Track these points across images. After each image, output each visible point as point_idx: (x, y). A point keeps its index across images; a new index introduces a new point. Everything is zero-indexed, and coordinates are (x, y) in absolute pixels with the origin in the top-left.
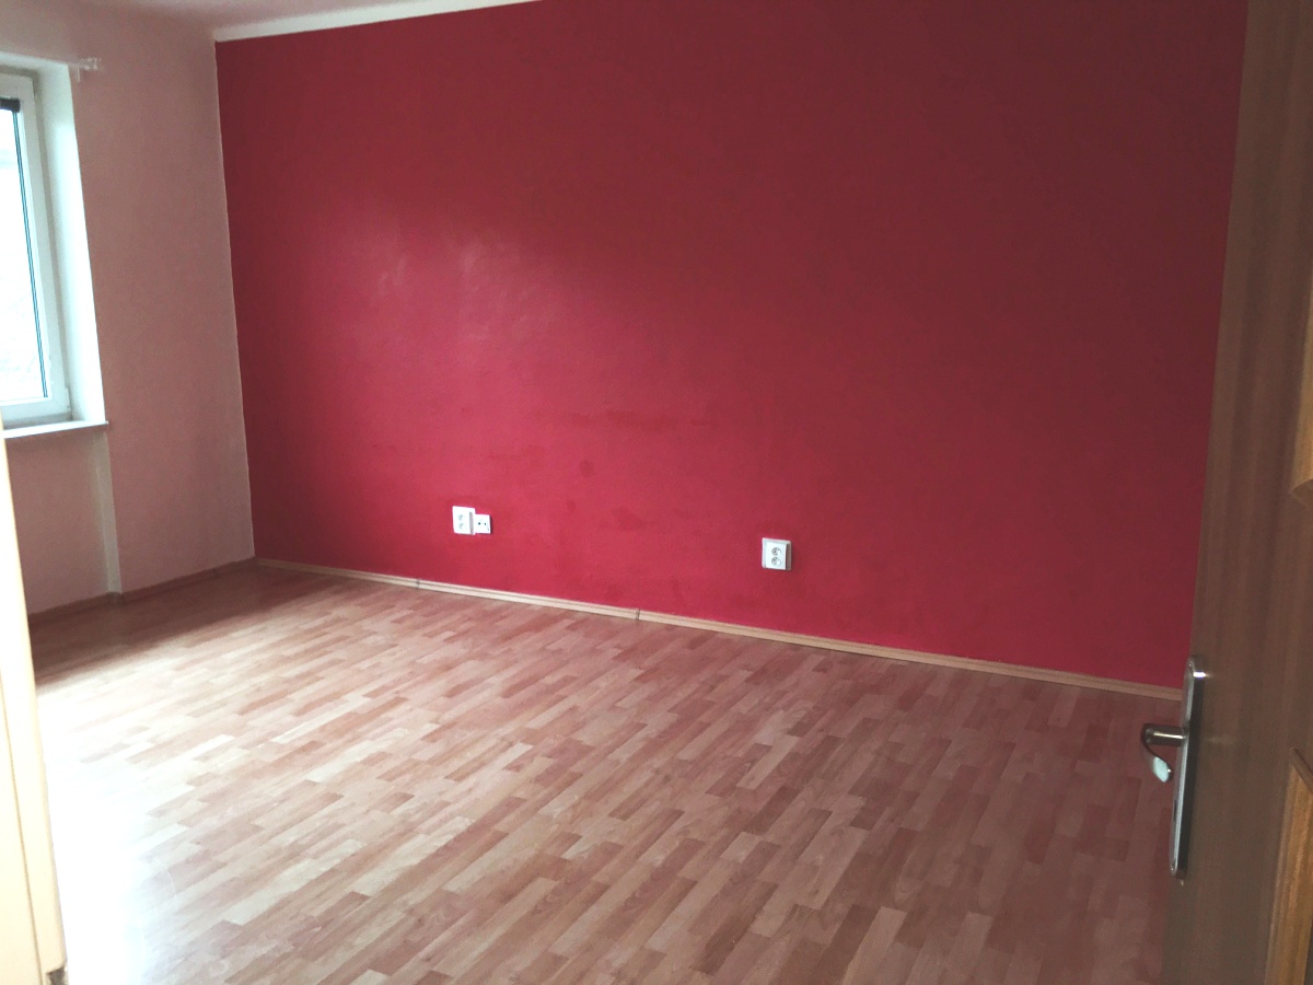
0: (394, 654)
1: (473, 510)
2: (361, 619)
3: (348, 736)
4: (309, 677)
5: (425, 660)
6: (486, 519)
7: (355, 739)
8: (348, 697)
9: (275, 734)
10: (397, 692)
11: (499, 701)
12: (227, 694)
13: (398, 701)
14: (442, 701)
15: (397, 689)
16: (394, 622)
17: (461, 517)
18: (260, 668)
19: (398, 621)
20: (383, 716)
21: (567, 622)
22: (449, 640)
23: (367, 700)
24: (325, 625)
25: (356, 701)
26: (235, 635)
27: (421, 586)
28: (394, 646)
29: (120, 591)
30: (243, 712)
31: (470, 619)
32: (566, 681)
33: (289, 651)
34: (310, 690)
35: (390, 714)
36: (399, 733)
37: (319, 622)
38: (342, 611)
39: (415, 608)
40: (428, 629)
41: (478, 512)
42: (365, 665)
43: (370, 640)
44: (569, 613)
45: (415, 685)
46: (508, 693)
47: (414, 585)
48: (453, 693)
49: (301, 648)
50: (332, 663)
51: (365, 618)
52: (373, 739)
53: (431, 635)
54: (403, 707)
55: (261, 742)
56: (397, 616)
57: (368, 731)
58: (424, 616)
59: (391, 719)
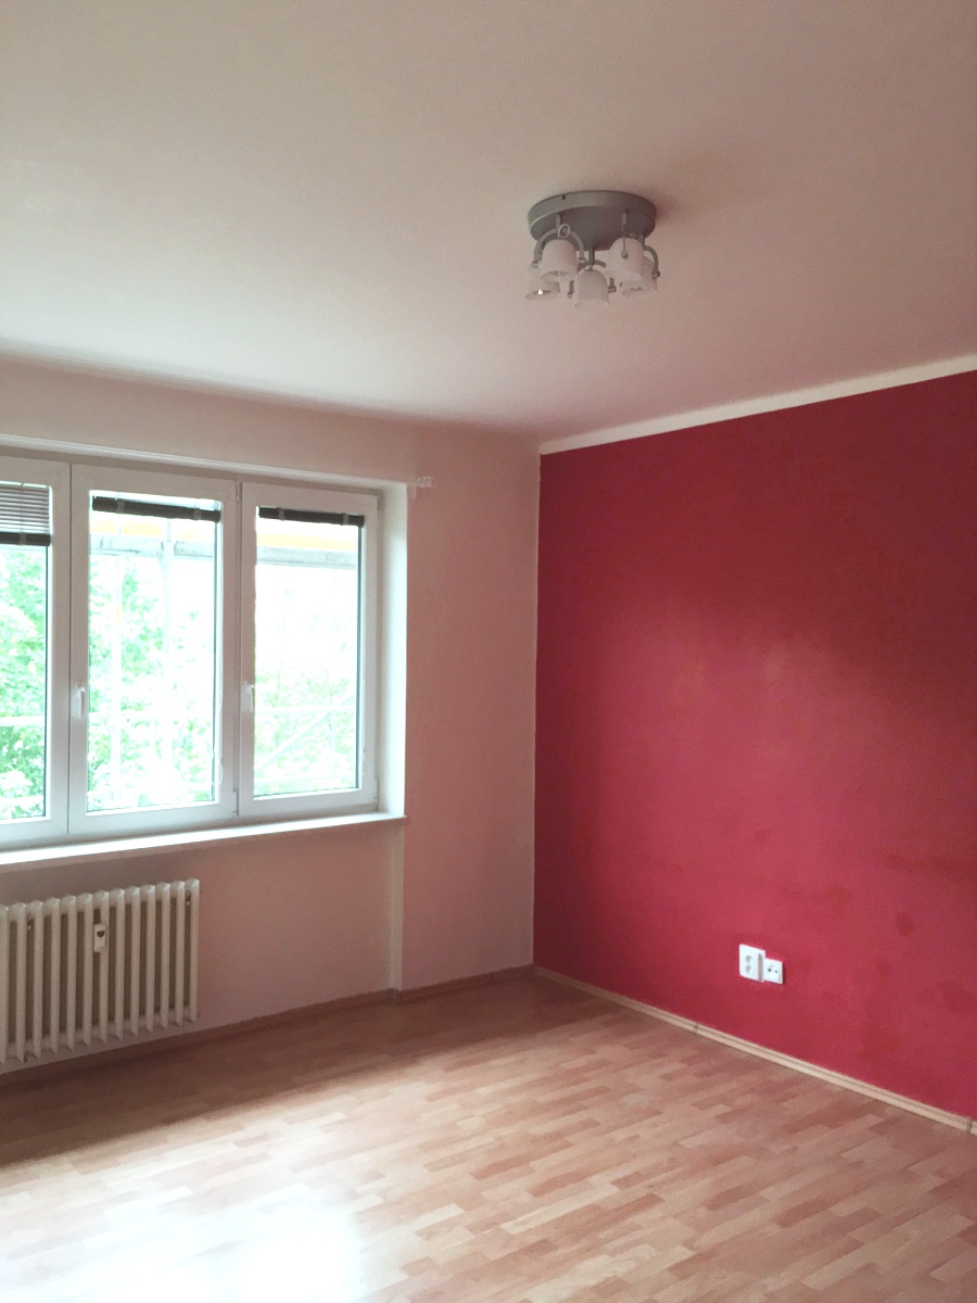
0: (655, 1125)
1: (763, 952)
2: (626, 1067)
3: (585, 1242)
4: (557, 1140)
5: (690, 1143)
6: (777, 965)
7: (593, 1250)
8: (594, 1180)
9: (507, 1217)
10: (651, 1186)
11: (774, 1230)
12: (472, 1144)
13: (650, 1201)
14: (703, 1212)
15: (652, 1181)
16: (664, 1077)
17: (748, 958)
18: (509, 1116)
19: (668, 1077)
20: (629, 1221)
21: (872, 1119)
22: (724, 1118)
23: (616, 1189)
24: (586, 1069)
25: (602, 1190)
26: (493, 1063)
27: (699, 1032)
28: (657, 1113)
29: (400, 989)
30: (481, 1175)
31: (751, 1091)
32: (865, 1216)
33: (544, 1098)
34: (554, 1160)
35: (638, 1218)
36: (644, 1252)
37: (581, 1062)
38: (608, 1052)
39: (689, 1061)
40: (701, 1096)
41: (769, 955)
42: (620, 1135)
43: (631, 1100)
44: (876, 1106)
45: (673, 1180)
46: (785, 1221)
47: (691, 1028)
48: (715, 1204)
49: (557, 1095)
50: (588, 1125)
51: (631, 1065)
52: (613, 1254)
53: (702, 1106)
54: (654, 1213)
55: (488, 1226)
56: (666, 1070)
57: (608, 1241)
58: (698, 1075)
59: (637, 1228)
